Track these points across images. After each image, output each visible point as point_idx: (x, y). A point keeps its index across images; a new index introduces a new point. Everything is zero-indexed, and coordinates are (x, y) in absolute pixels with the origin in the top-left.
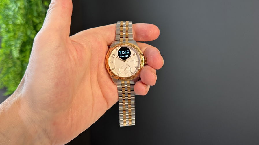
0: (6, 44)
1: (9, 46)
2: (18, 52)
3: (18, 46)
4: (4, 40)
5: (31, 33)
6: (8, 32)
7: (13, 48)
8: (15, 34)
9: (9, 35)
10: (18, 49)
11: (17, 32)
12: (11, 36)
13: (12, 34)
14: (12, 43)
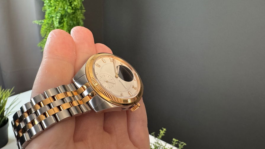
0: (49, 16)
1: (50, 18)
2: (57, 22)
3: (58, 17)
4: (47, 13)
5: (67, 8)
6: (50, 6)
7: (54, 19)
8: (55, 8)
9: (51, 9)
10: (58, 20)
11: (57, 7)
12: (52, 10)
13: (54, 8)
14: (53, 15)
